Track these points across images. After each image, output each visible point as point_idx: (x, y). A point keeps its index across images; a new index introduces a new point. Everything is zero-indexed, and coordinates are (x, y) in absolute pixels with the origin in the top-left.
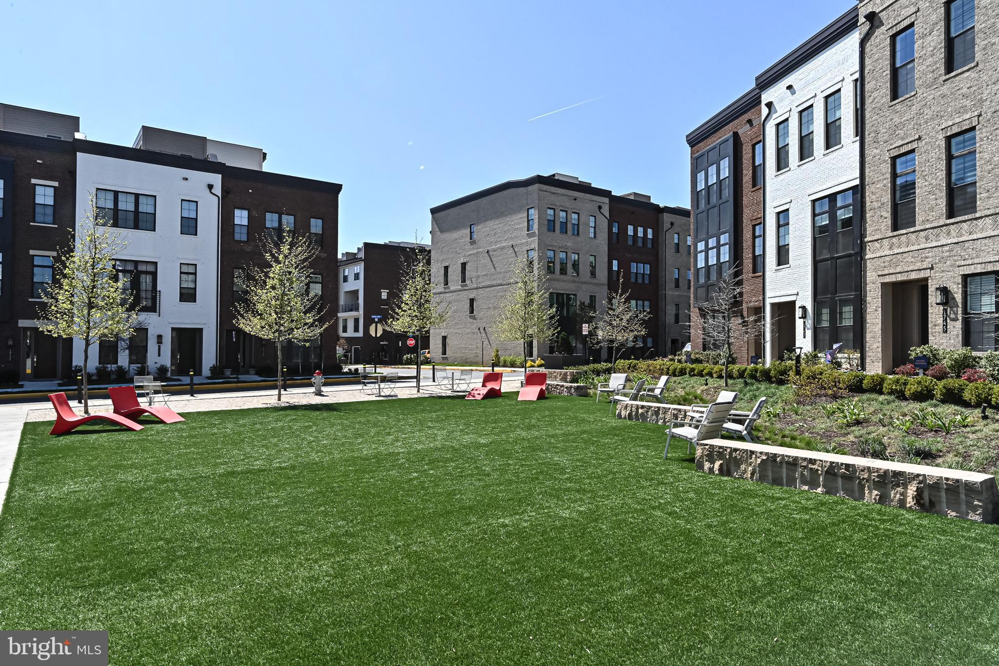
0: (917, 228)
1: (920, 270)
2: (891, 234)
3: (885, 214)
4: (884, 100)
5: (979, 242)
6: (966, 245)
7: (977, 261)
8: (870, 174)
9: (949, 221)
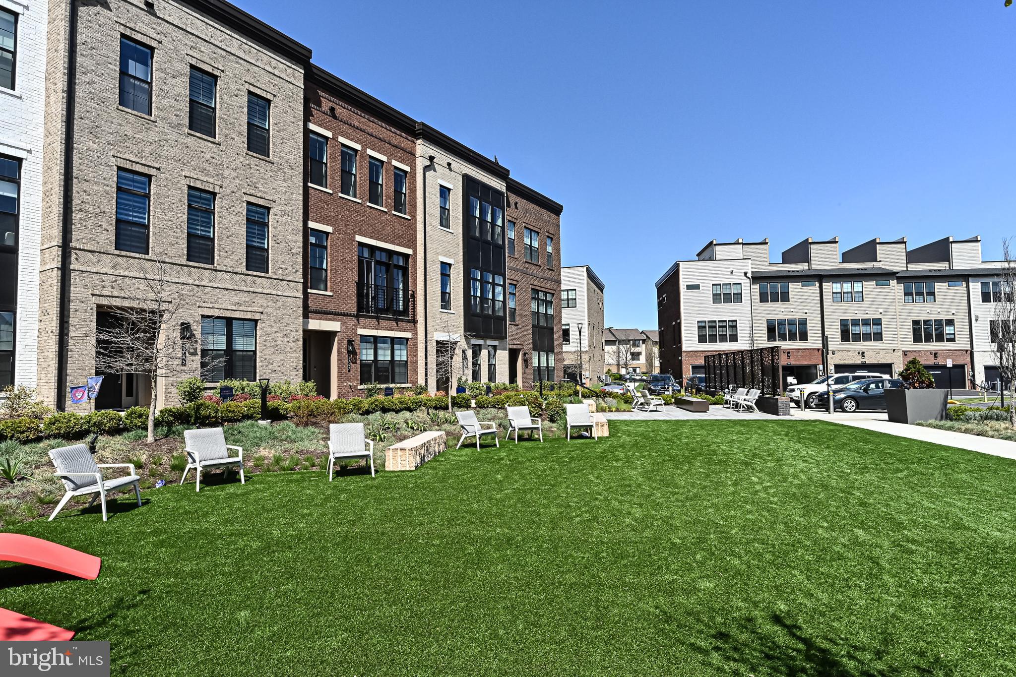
0: (151, 256)
1: (156, 301)
2: (117, 252)
3: (105, 225)
4: (108, 94)
5: (218, 290)
6: (206, 290)
7: (216, 306)
8: (82, 167)
9: (191, 263)
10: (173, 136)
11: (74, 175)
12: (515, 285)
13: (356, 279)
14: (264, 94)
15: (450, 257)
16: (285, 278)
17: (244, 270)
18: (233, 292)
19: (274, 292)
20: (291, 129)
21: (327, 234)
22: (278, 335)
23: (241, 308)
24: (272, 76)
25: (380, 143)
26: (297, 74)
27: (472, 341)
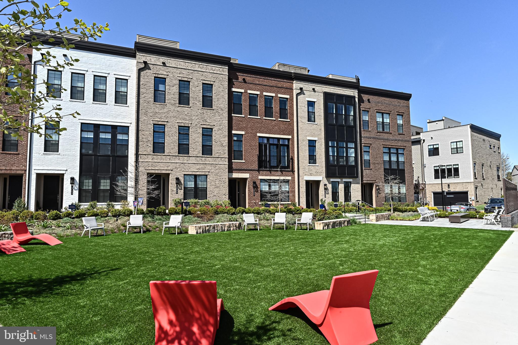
0: (165, 154)
1: (167, 170)
2: (153, 154)
3: (150, 145)
4: (150, 99)
5: (190, 164)
6: (186, 164)
7: (189, 170)
8: (142, 126)
9: (179, 155)
10: (172, 108)
11: (140, 129)
12: (369, 147)
13: (258, 153)
14: (209, 83)
15: (315, 137)
16: (219, 157)
17: (201, 155)
18: (197, 165)
19: (215, 163)
20: (222, 94)
21: (242, 135)
22: (217, 180)
23: (200, 171)
24: (213, 74)
25: (271, 88)
26: (224, 70)
27: (332, 180)
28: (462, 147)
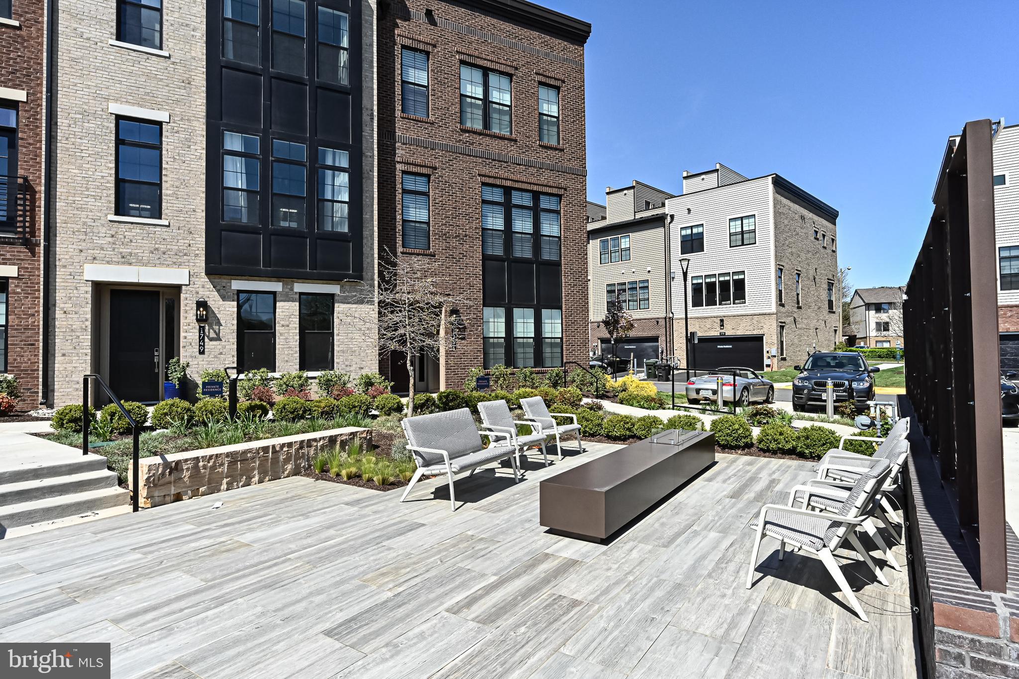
12: (428, 176)
15: (156, 106)
27: (237, 285)
28: (754, 231)
